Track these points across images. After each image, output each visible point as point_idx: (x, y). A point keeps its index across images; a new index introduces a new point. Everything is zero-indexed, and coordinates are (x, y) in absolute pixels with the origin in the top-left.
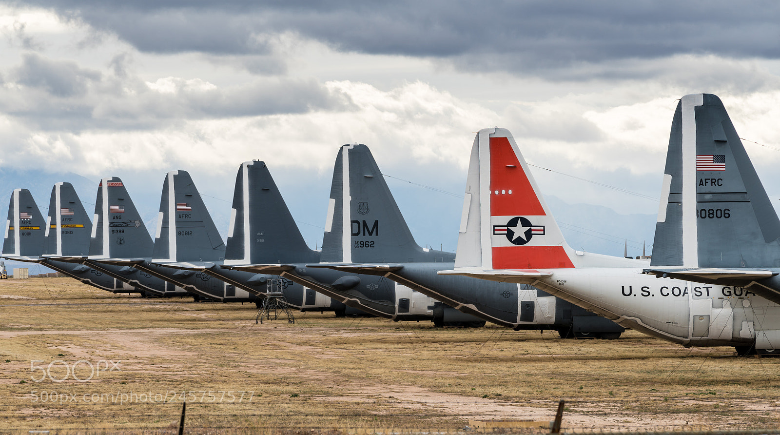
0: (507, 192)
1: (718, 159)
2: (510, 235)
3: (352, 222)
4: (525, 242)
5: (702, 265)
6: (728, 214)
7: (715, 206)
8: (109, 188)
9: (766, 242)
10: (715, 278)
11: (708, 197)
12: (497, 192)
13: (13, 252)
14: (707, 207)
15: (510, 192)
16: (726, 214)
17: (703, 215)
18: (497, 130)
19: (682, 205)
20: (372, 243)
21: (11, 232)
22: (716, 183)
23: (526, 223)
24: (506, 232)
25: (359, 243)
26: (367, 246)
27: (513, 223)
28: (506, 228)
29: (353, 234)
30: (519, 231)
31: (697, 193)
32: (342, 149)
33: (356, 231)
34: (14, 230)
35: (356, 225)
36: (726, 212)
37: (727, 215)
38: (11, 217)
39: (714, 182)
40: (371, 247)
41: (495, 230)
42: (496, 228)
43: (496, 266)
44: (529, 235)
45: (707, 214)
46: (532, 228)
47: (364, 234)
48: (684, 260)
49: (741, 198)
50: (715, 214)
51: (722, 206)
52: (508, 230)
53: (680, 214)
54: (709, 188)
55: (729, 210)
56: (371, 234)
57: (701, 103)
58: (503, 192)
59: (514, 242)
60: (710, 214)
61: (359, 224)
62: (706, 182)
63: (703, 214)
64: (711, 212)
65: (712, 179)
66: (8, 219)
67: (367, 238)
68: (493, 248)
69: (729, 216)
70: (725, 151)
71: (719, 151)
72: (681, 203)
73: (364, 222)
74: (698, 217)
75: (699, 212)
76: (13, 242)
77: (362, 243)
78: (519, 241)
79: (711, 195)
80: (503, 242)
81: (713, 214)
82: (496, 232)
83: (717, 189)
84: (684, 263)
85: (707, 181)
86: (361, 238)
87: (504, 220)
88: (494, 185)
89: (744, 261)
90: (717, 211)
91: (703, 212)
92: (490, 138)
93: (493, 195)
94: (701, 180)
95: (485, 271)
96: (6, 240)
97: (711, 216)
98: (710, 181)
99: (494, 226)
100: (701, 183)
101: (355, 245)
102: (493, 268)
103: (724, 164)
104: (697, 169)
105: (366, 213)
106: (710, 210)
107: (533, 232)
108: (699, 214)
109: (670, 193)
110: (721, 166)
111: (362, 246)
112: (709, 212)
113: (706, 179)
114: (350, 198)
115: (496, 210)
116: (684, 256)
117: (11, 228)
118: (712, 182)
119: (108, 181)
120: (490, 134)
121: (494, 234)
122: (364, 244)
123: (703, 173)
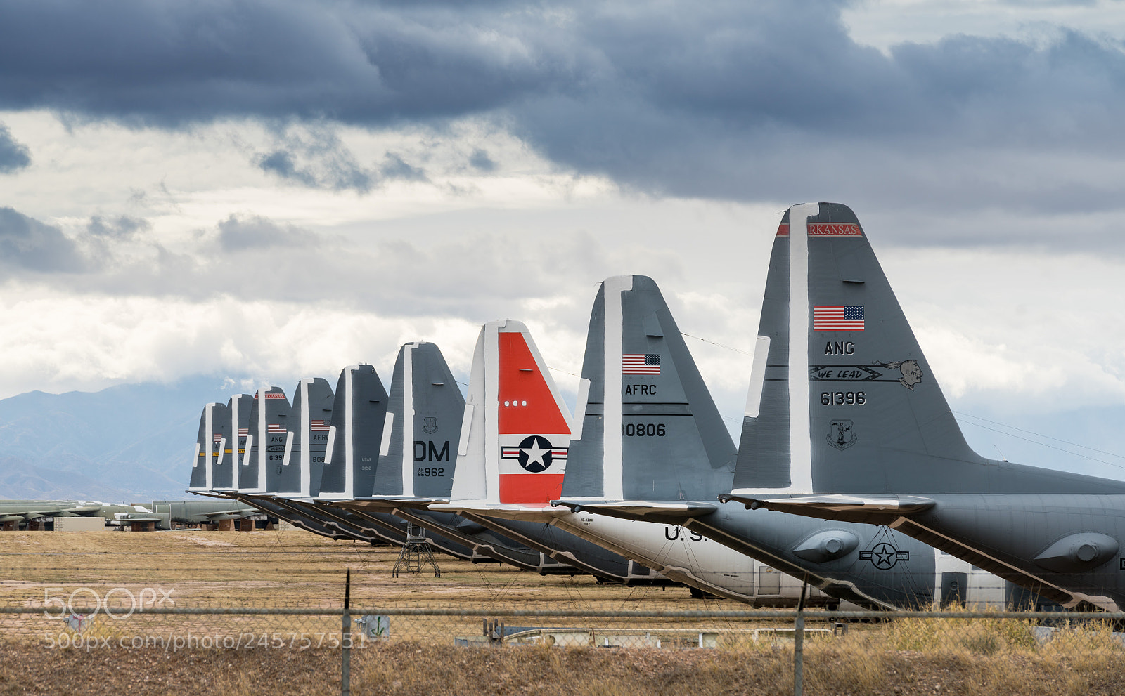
0: (520, 404)
1: (651, 359)
2: (523, 459)
3: (415, 443)
4: (544, 469)
5: (628, 497)
6: (663, 430)
7: (646, 421)
8: (267, 401)
9: (713, 468)
10: (642, 513)
11: (637, 408)
12: (507, 404)
13: (203, 484)
14: (636, 421)
15: (524, 403)
16: (660, 431)
17: (631, 433)
18: (508, 323)
19: (603, 418)
20: (441, 470)
21: (202, 459)
22: (648, 391)
23: (544, 444)
24: (518, 455)
25: (424, 471)
26: (434, 474)
27: (527, 443)
28: (518, 450)
29: (416, 459)
30: (535, 454)
31: (623, 403)
32: (403, 348)
33: (420, 455)
34: (205, 456)
35: (420, 447)
36: (661, 428)
37: (661, 433)
38: (201, 439)
39: (645, 389)
40: (439, 475)
41: (504, 452)
42: (505, 450)
43: (505, 498)
44: (548, 459)
45: (636, 430)
46: (553, 451)
47: (430, 459)
48: (605, 489)
49: (680, 410)
50: (646, 430)
51: (656, 421)
52: (521, 453)
53: (600, 429)
54: (638, 396)
55: (664, 426)
56: (439, 459)
57: (629, 287)
58: (515, 403)
59: (528, 469)
60: (639, 430)
61: (424, 445)
62: (635, 390)
63: (631, 430)
64: (641, 427)
65: (643, 386)
66: (198, 442)
67: (435, 464)
68: (501, 476)
69: (664, 434)
70: (661, 349)
71: (652, 349)
72: (602, 415)
73: (431, 443)
74: (623, 433)
75: (626, 428)
76: (204, 473)
77: (428, 470)
78: (535, 467)
79: (641, 406)
80: (515, 468)
81: (643, 430)
82: (505, 455)
83: (648, 398)
84: (605, 494)
85: (636, 387)
86: (426, 463)
87: (517, 439)
88: (503, 395)
89: (683, 491)
90: (648, 426)
91: (631, 428)
92: (499, 333)
93: (501, 407)
94: (629, 387)
95: (488, 505)
96: (195, 470)
97: (641, 433)
98: (639, 388)
99: (503, 448)
100: (628, 390)
101: (419, 473)
102: (501, 502)
103: (659, 366)
104: (624, 372)
105: (434, 431)
106: (639, 425)
107: (553, 456)
108: (625, 430)
109: (588, 403)
110: (654, 369)
111: (428, 474)
112: (638, 428)
113: (634, 386)
114: (413, 412)
115: (505, 427)
116: (604, 485)
117: (202, 454)
118: (643, 389)
119: (266, 392)
120: (499, 328)
121: (503, 458)
122: (430, 472)
123: (631, 378)
